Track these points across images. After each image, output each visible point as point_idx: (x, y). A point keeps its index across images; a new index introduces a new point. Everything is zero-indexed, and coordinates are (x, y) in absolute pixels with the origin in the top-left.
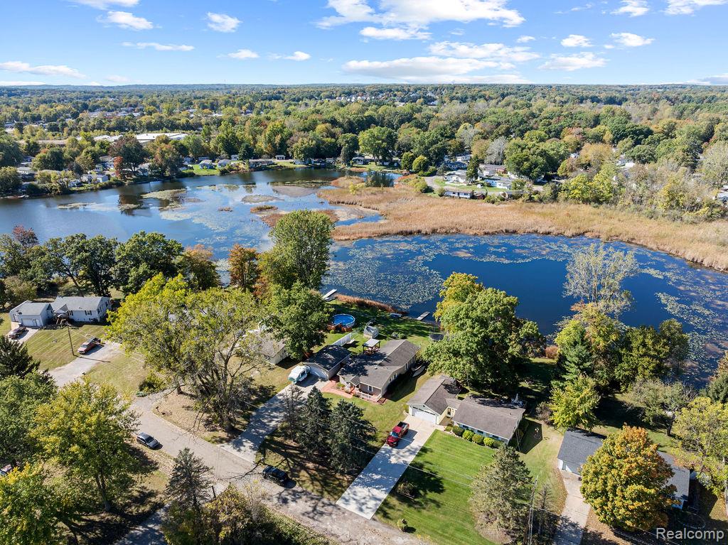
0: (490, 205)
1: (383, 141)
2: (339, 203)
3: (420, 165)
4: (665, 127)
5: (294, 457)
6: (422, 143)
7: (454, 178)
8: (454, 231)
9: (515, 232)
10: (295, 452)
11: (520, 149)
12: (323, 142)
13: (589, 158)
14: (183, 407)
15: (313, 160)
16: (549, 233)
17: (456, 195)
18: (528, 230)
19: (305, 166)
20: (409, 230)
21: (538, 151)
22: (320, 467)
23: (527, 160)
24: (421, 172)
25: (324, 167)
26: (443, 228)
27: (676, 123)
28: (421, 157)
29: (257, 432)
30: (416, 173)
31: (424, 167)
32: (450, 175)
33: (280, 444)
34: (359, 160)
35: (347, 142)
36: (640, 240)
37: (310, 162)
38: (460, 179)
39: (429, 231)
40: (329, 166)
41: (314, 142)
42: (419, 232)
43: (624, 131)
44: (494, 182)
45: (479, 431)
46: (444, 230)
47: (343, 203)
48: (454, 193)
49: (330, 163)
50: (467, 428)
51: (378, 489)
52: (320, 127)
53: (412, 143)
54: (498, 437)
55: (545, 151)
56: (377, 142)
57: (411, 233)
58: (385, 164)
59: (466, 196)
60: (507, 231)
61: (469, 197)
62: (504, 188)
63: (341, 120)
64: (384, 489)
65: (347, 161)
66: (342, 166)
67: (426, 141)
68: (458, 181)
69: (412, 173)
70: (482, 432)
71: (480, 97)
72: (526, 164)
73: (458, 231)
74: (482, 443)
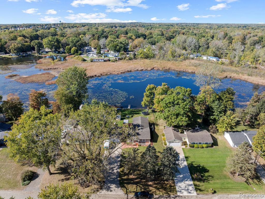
0: (113, 63)
1: (55, 42)
2: (49, 69)
3: (74, 51)
4: (149, 33)
5: (139, 182)
6: (72, 42)
7: (91, 55)
8: (109, 73)
9: (131, 71)
10: (138, 180)
11: (113, 42)
12: (24, 45)
13: (136, 44)
14: (59, 181)
15: (21, 53)
16: (142, 70)
17: (98, 61)
18: (135, 70)
19: (17, 56)
20: (91, 75)
21: (119, 42)
22: (156, 182)
23: (118, 45)
24: (76, 54)
25: (28, 56)
26: (104, 73)
27: (152, 32)
28: (74, 48)
29: (112, 178)
30: (73, 54)
31: (76, 52)
32: (89, 54)
33: (127, 179)
34: (44, 51)
35: (36, 44)
36: (172, 68)
37: (20, 54)
38: (94, 55)
39: (100, 75)
40: (30, 55)
41: (20, 45)
42: (96, 76)
43: (139, 35)
44: (108, 55)
45: (199, 143)
46: (105, 74)
47: (51, 69)
48: (97, 60)
49: (30, 54)
50: (194, 143)
51: (187, 181)
52: (19, 39)
53: (68, 42)
54: (207, 143)
55: (121, 42)
56: (52, 43)
57: (92, 77)
58: (56, 52)
59: (102, 61)
60: (128, 71)
61: (103, 61)
62: (113, 57)
63: (27, 35)
64: (189, 180)
65: (38, 52)
66: (36, 55)
67: (74, 41)
68: (93, 56)
69: (71, 55)
70: (201, 143)
71: (75, 27)
72: (118, 47)
73: (111, 74)
74: (203, 148)
